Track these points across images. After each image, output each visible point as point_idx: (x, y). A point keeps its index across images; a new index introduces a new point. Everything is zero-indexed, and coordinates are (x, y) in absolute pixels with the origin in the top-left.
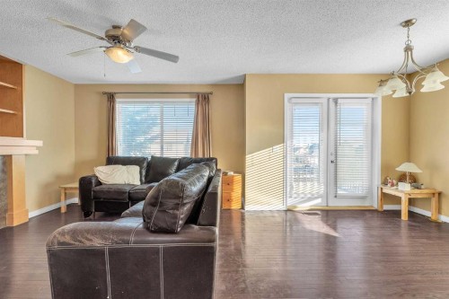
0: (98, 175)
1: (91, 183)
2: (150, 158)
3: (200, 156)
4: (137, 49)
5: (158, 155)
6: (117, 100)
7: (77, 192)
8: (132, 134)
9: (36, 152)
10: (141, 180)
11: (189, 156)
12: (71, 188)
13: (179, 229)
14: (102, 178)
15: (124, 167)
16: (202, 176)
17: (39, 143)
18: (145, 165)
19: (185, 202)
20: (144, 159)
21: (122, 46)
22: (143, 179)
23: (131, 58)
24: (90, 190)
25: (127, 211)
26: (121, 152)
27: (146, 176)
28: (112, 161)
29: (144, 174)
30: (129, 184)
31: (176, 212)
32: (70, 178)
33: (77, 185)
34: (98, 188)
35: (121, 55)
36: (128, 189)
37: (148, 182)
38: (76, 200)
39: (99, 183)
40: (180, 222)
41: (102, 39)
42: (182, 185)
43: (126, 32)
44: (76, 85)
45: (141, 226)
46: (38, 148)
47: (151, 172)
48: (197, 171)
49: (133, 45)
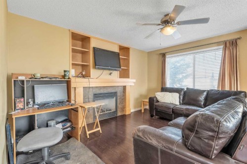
0: (157, 97)
1: (154, 100)
2: (185, 89)
3: (227, 88)
4: (179, 23)
5: (191, 87)
6: (167, 56)
7: (148, 104)
8: (174, 74)
9: (133, 84)
10: (180, 102)
11: (216, 89)
12: (146, 102)
13: (213, 157)
14: (159, 98)
15: (170, 94)
16: (237, 112)
17: (134, 81)
18: (182, 93)
19: (220, 136)
20: (182, 89)
21: (170, 25)
22: (181, 101)
23: (175, 30)
24: (153, 104)
25: (171, 122)
26: (168, 85)
27: (183, 100)
28: (164, 89)
29: (182, 98)
30: (172, 104)
31: (211, 142)
32: (145, 97)
33: (148, 100)
34: (157, 104)
35: (169, 30)
36: (172, 106)
37: (184, 104)
38: (147, 107)
39: (158, 101)
40: (215, 152)
41: (159, 25)
42: (217, 121)
43: (172, 15)
44: (148, 52)
45: (181, 141)
46: (134, 83)
47: (186, 98)
48: (231, 107)
49: (176, 22)
